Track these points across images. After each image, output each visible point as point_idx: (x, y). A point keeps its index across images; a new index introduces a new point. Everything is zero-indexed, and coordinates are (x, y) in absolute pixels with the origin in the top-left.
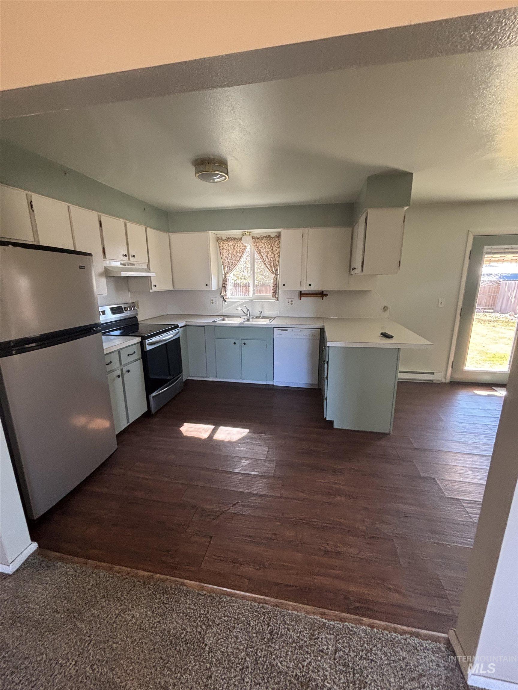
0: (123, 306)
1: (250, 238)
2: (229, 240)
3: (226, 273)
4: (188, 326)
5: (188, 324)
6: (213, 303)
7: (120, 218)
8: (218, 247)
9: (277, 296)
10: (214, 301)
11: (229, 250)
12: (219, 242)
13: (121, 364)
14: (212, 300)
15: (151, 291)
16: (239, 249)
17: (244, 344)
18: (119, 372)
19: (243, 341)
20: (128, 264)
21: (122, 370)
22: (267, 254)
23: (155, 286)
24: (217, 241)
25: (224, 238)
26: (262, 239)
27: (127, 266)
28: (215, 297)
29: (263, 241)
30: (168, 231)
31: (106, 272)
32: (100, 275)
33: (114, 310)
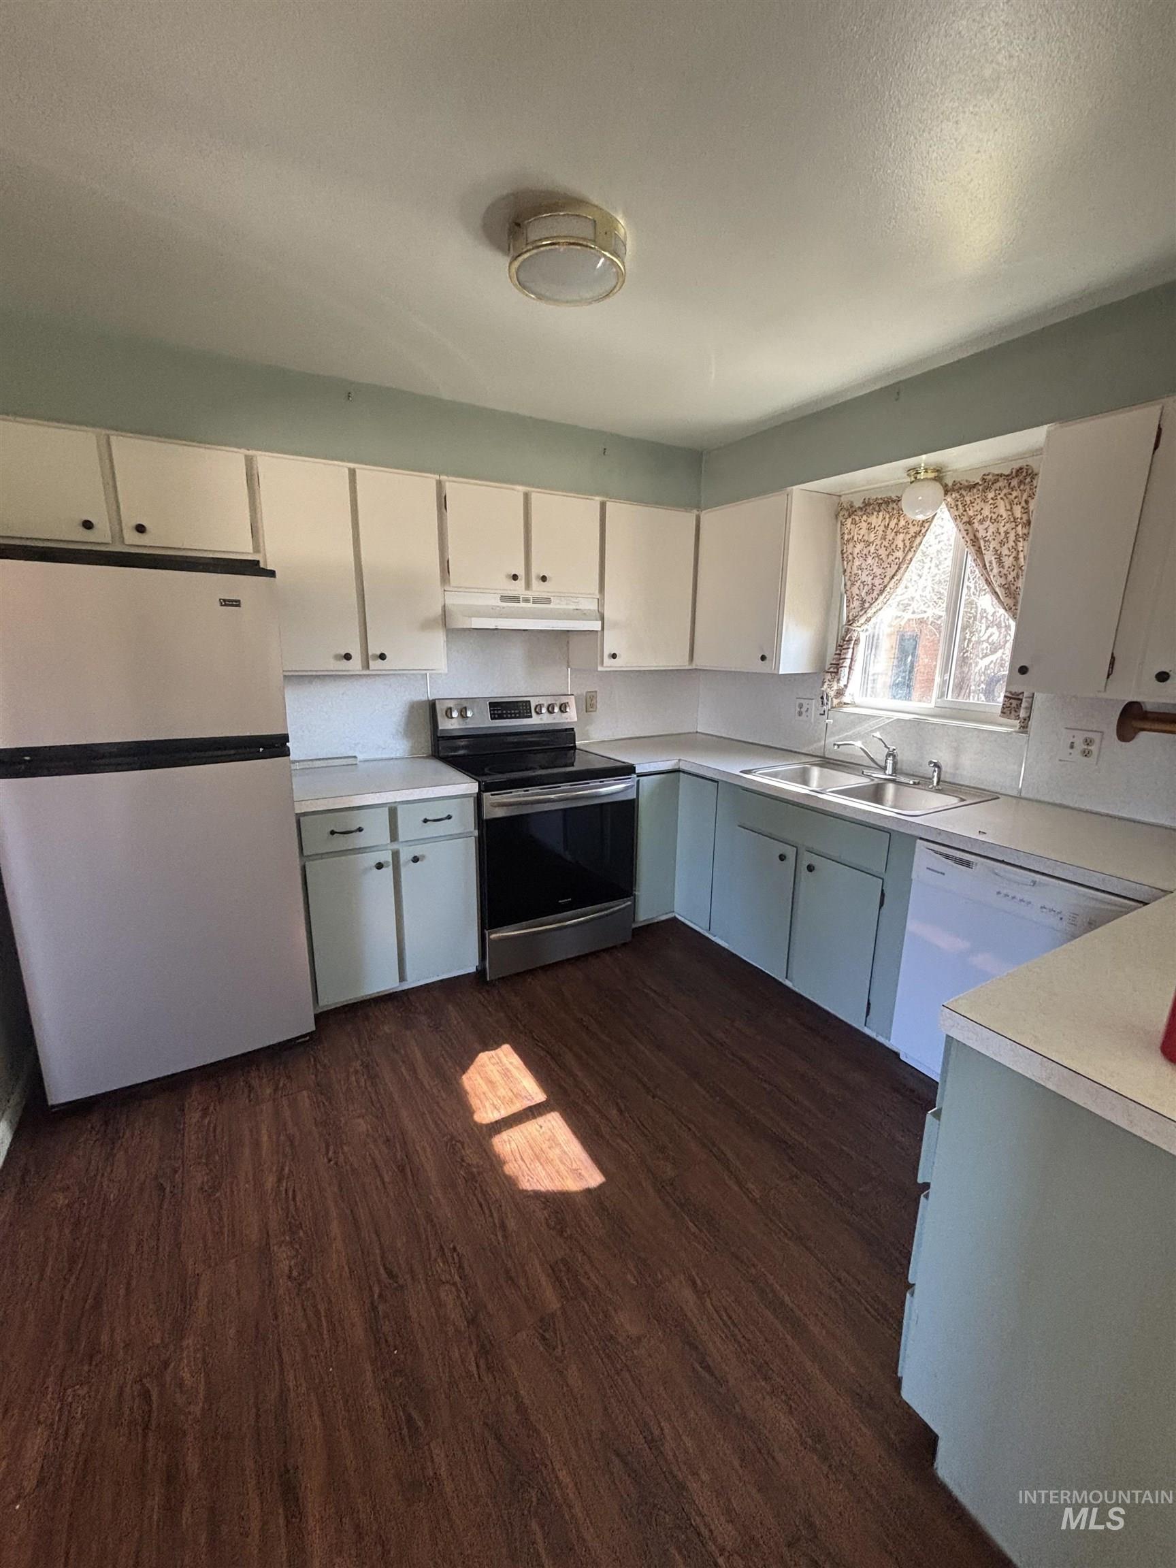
0: (534, 702)
1: (938, 489)
2: (869, 509)
3: (850, 622)
4: (684, 772)
5: (683, 766)
6: (800, 714)
7: (513, 483)
8: (839, 537)
9: (1023, 714)
10: (804, 710)
11: (868, 544)
12: (840, 518)
13: (394, 837)
14: (801, 706)
15: (600, 669)
16: (901, 537)
17: (810, 868)
18: (386, 857)
19: (807, 859)
20: (526, 600)
21: (396, 855)
22: (1002, 543)
23: (614, 656)
24: (837, 516)
25: (858, 504)
26: (988, 488)
27: (522, 605)
28: (808, 696)
29: (991, 495)
30: (696, 504)
31: (444, 618)
32: (427, 625)
33: (500, 709)
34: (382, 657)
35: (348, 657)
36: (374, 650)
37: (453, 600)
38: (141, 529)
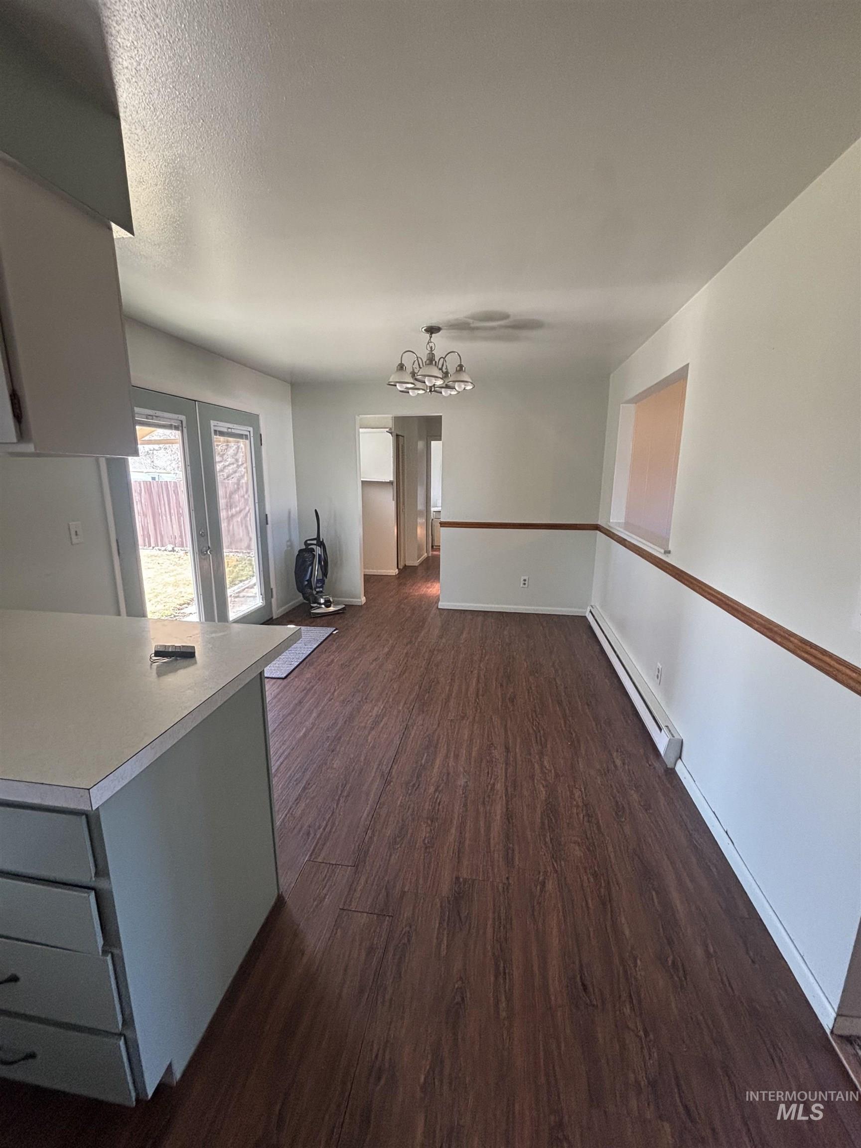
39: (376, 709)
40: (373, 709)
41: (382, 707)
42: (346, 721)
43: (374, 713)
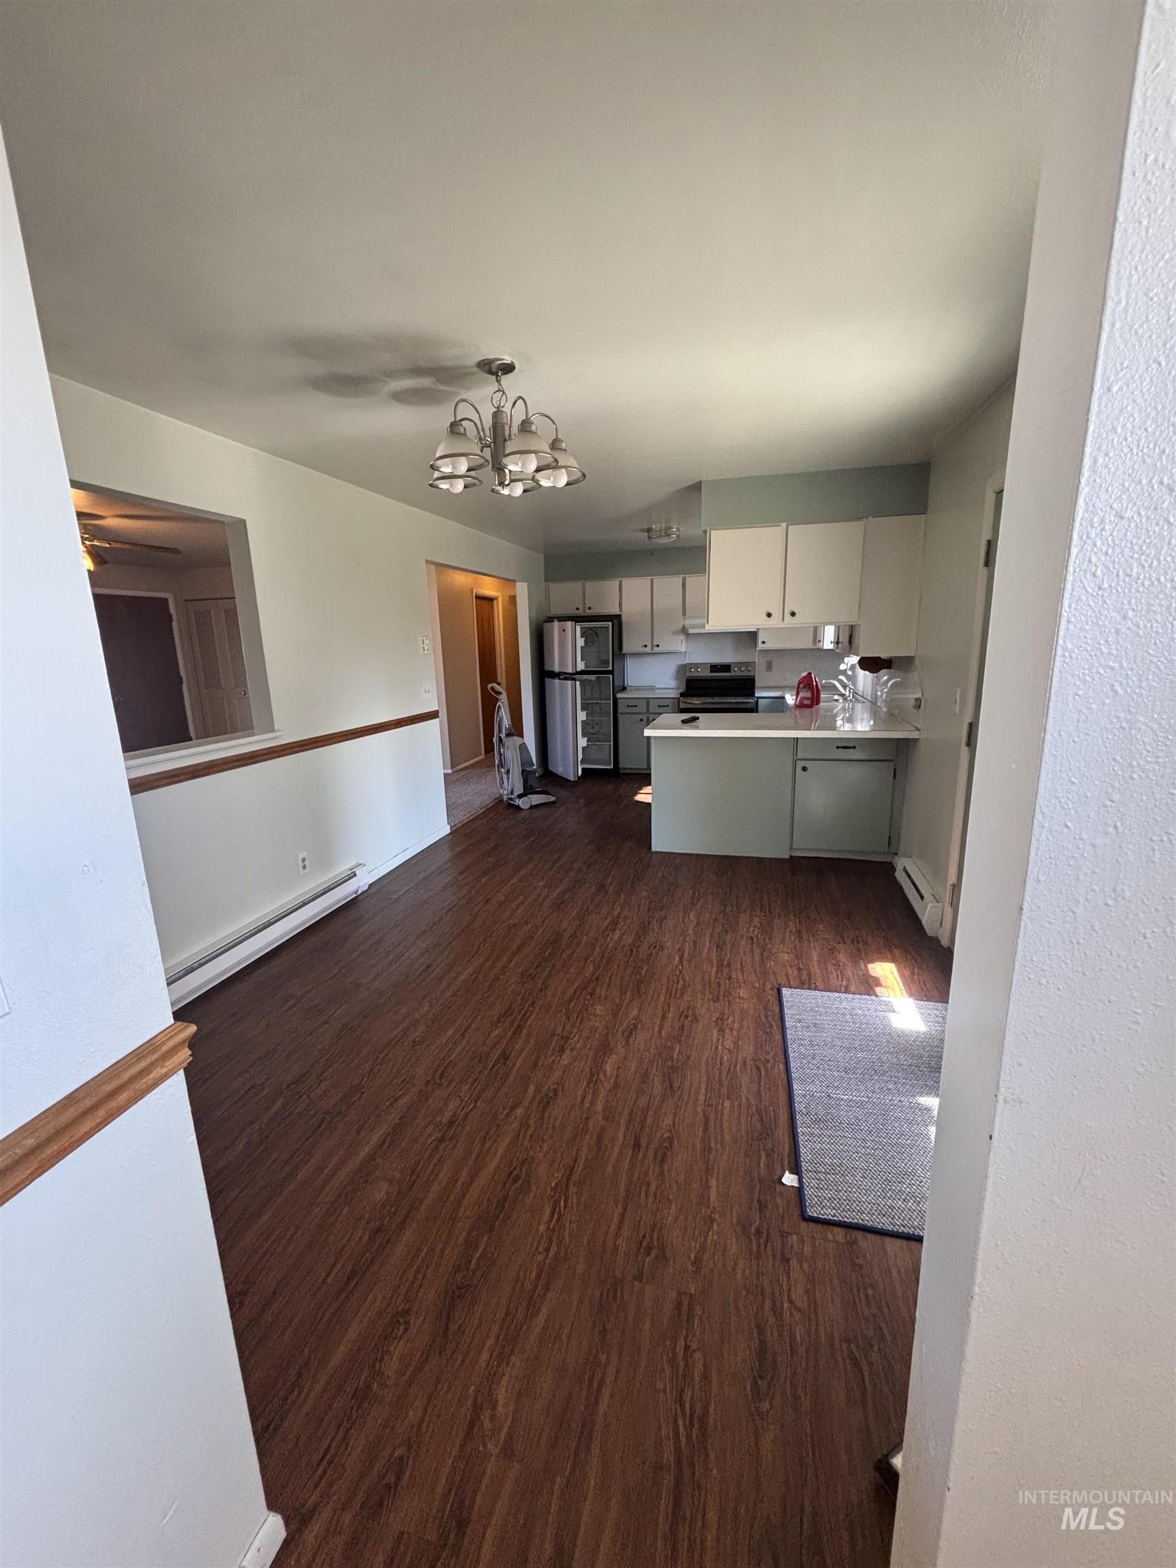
15: (759, 649)
23: (764, 642)
31: (684, 631)
32: (676, 633)
33: (714, 668)
34: (658, 646)
35: (646, 646)
36: (655, 644)
37: (687, 622)
38: (590, 608)
39: (616, 937)
40: (620, 937)
41: (609, 939)
42: (649, 924)
43: (618, 933)
